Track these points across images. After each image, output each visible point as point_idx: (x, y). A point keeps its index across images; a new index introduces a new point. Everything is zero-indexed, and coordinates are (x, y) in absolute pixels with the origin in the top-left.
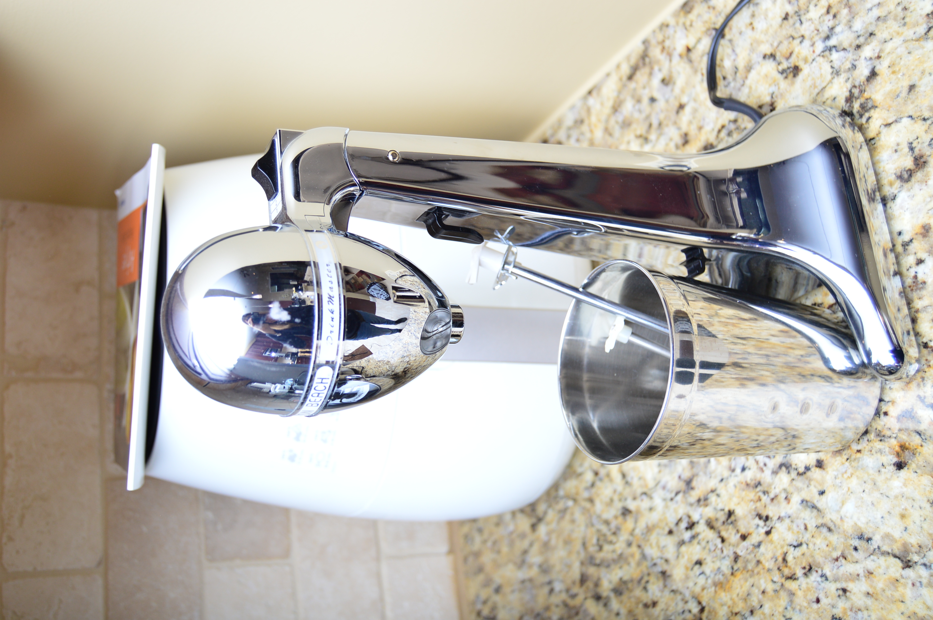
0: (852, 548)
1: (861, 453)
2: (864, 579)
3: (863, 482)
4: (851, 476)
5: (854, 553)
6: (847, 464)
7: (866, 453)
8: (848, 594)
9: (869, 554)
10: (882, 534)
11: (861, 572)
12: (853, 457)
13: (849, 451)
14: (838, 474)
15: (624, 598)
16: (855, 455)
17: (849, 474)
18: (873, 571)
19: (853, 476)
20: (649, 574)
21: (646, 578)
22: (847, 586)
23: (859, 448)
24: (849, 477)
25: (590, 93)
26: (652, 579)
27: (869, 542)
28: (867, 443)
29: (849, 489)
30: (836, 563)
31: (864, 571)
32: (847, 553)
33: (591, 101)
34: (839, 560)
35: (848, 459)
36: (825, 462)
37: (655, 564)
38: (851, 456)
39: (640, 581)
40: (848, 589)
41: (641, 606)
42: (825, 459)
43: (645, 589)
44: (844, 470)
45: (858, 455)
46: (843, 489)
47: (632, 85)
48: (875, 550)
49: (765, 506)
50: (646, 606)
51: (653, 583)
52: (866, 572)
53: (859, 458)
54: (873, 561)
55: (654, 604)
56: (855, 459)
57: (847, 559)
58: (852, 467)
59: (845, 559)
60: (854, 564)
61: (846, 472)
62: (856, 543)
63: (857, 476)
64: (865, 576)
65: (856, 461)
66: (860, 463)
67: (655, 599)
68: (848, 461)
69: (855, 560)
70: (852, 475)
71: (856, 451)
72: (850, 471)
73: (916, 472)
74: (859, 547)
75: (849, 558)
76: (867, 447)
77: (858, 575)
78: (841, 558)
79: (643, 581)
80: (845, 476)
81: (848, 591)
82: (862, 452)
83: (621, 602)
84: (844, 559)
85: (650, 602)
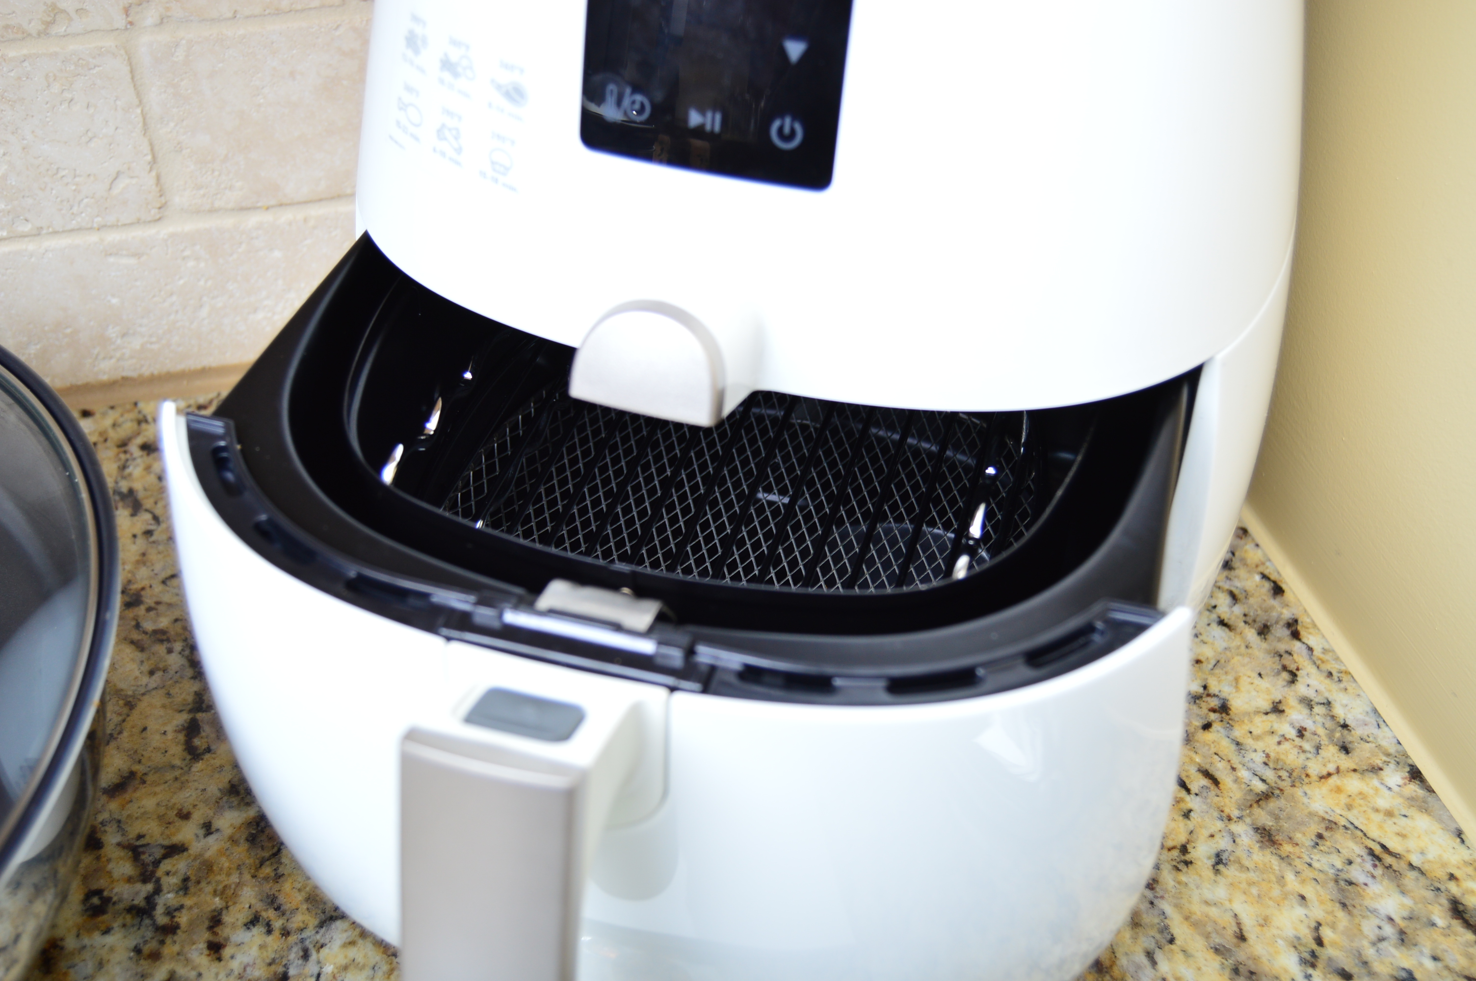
15: (241, 851)
20: (286, 933)
21: (277, 924)
25: (1415, 775)
26: (274, 942)
33: (1395, 777)
37: (306, 955)
39: (273, 902)
41: (217, 902)
43: (254, 921)
47: (1440, 916)
50: (215, 921)
51: (262, 947)
55: (215, 949)
67: (227, 952)
79: (270, 914)
83: (233, 840)
85: (224, 932)
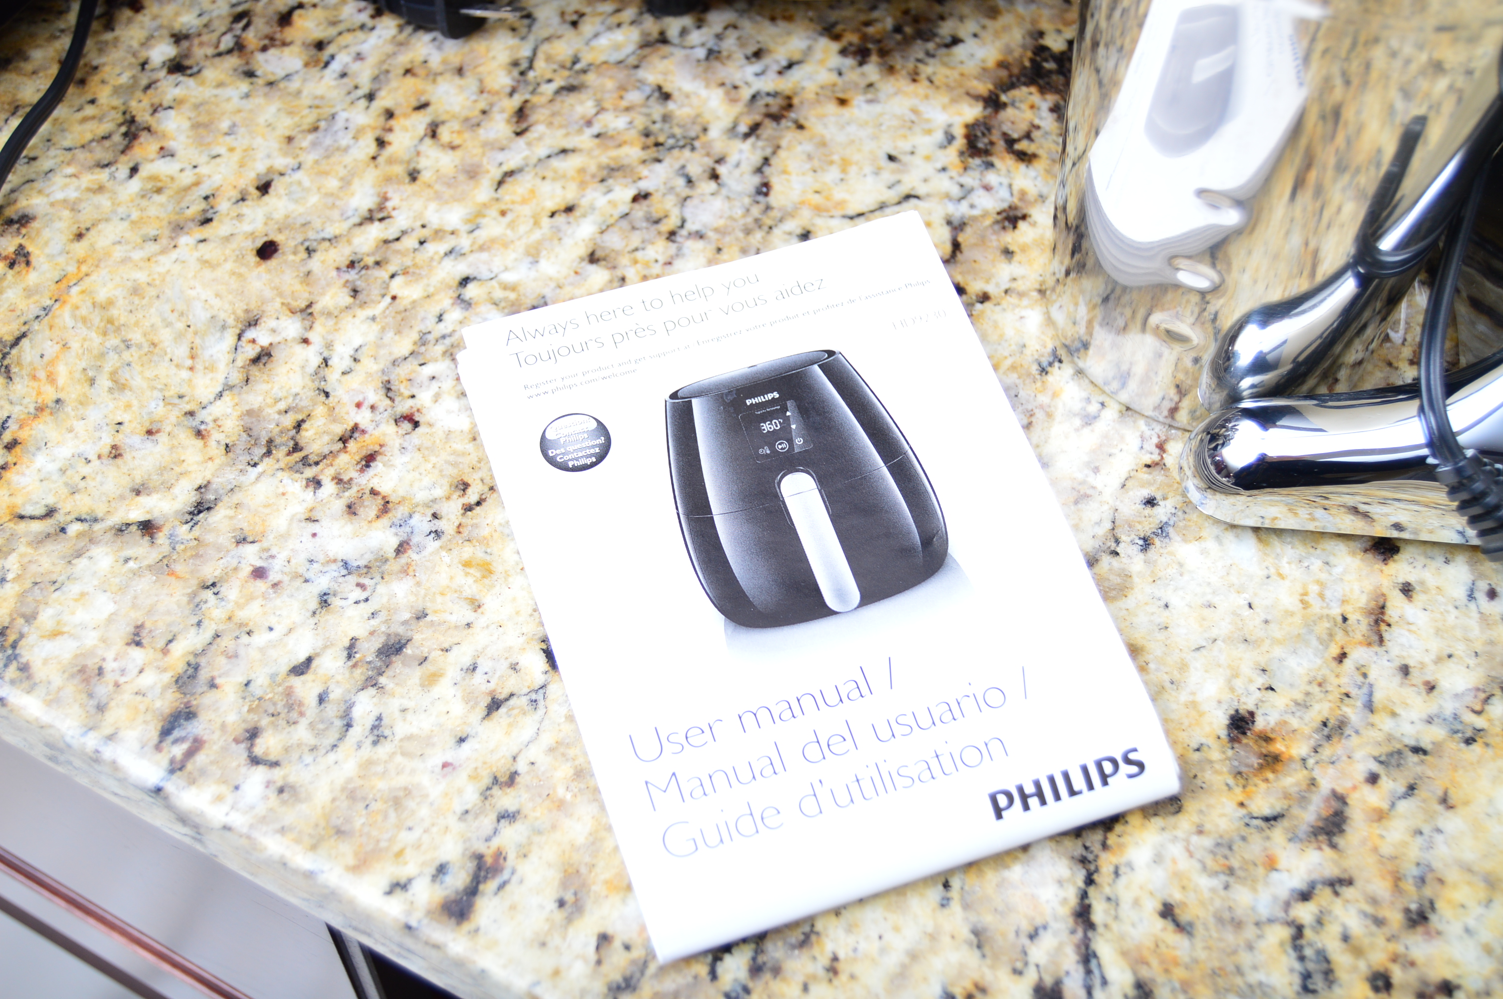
0: (1158, 496)
1: (1334, 658)
2: (1080, 476)
3: (1269, 618)
4: (1302, 601)
5: (1146, 493)
6: (1336, 611)
7: (1326, 671)
8: (1077, 422)
9: (1117, 523)
10: (1136, 580)
11: (1097, 481)
12: (1340, 636)
13: (1359, 637)
14: (1330, 574)
16: (1340, 644)
17: (1312, 599)
18: (1080, 506)
19: (1301, 606)
22: (1092, 431)
23: (1347, 662)
24: (1305, 594)
27: (1141, 542)
28: (1344, 690)
29: (1281, 576)
30: (1155, 440)
31: (1094, 488)
32: (1157, 476)
34: (1157, 451)
35: (1345, 619)
36: (1379, 565)
38: (1346, 632)
40: (1086, 430)
42: (1384, 568)
44: (1328, 594)
45: (1335, 651)
46: (1289, 563)
48: (1117, 541)
49: (1390, 364)
52: (1089, 492)
53: (1327, 647)
54: (1099, 523)
56: (1331, 635)
57: (1146, 469)
58: (1321, 618)
59: (1148, 466)
60: (1124, 476)
61: (1321, 596)
62: (1162, 512)
63: (1292, 614)
64: (1083, 483)
65: (1325, 637)
66: (1314, 643)
68: (1340, 619)
69: (1129, 484)
70: (1305, 604)
71: (1346, 650)
72: (1316, 607)
73: (1198, 750)
74: (1148, 510)
75: (1144, 475)
76: (1336, 681)
77: (1096, 470)
78: (1156, 458)
80: (1314, 589)
81: (1083, 426)
82: (1334, 664)
84: (1149, 462)
